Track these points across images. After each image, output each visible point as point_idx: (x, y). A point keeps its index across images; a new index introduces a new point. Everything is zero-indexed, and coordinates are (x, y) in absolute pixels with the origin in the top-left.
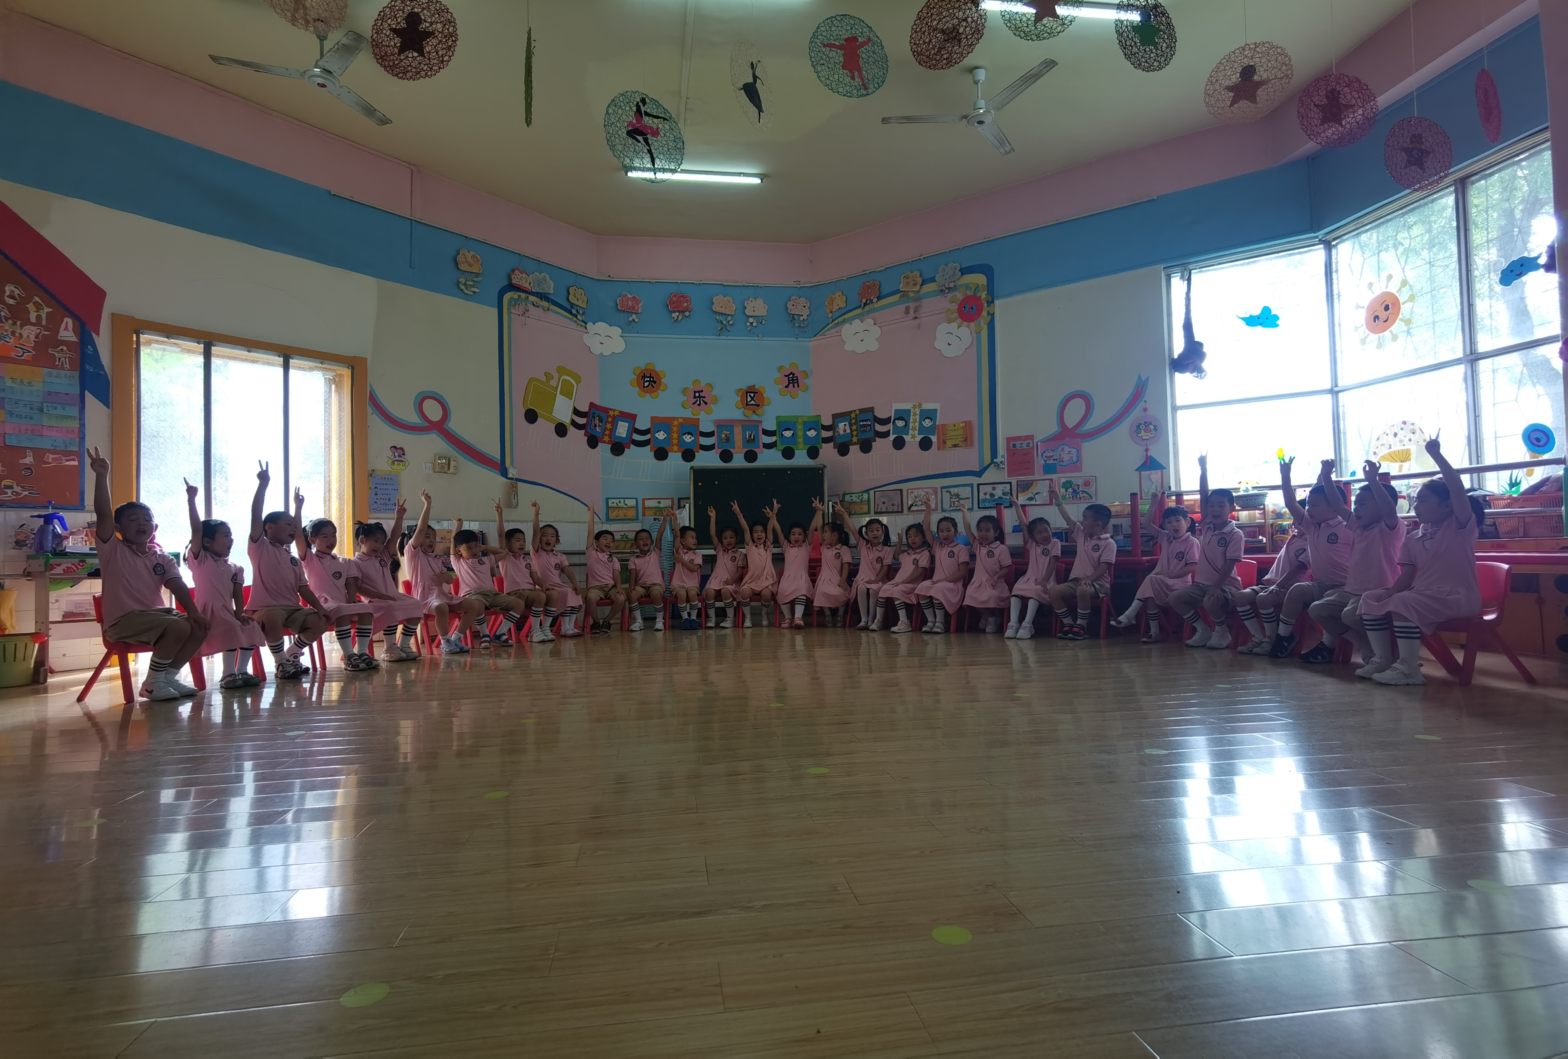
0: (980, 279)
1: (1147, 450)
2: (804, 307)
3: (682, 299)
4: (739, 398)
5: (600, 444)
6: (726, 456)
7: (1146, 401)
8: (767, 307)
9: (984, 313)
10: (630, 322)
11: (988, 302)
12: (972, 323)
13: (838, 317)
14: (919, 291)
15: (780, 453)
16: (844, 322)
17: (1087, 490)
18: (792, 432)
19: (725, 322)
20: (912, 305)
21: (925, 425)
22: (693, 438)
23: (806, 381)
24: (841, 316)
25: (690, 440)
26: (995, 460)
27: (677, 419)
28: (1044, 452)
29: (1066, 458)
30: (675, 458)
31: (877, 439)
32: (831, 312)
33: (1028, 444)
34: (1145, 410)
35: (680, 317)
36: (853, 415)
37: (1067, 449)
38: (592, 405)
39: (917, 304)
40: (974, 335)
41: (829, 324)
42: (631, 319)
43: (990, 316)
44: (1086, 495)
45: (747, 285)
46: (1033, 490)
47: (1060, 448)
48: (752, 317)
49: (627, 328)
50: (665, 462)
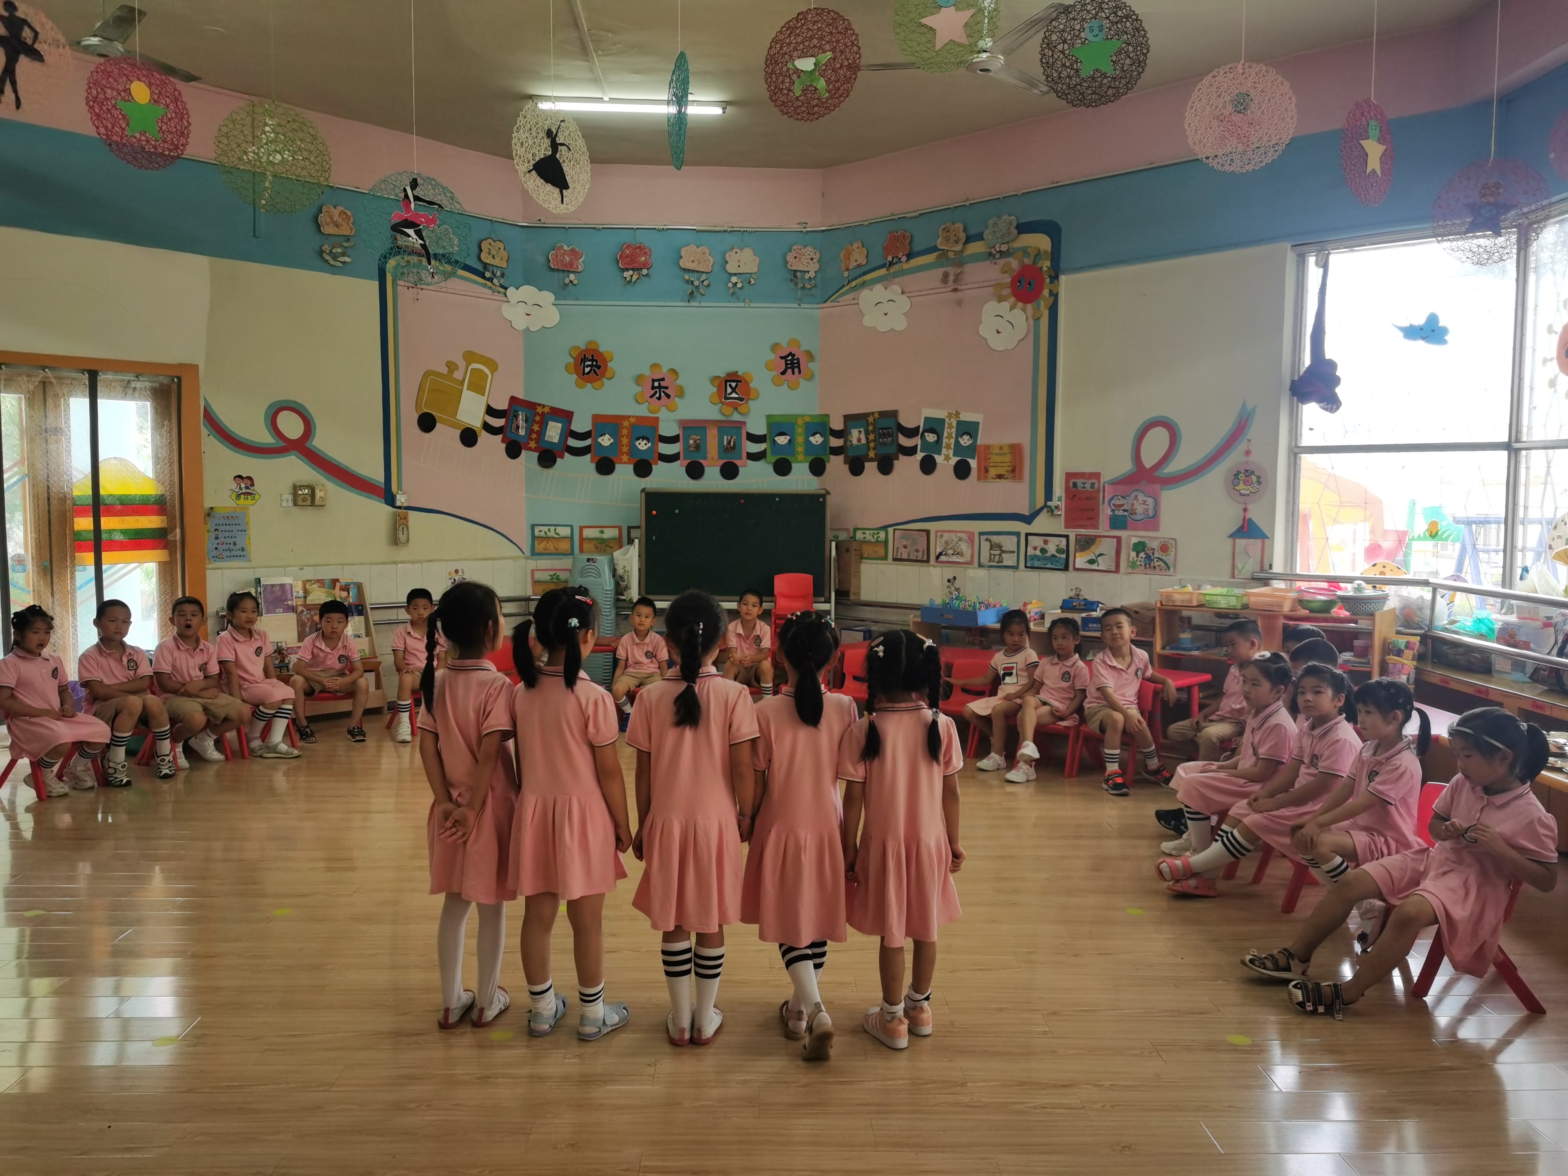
0: (1042, 242)
1: (1245, 510)
2: (812, 259)
3: (638, 251)
4: (715, 389)
5: (523, 452)
6: (695, 471)
7: (1249, 440)
8: (758, 260)
9: (1046, 292)
10: (566, 285)
11: (1050, 276)
12: (1029, 306)
13: (856, 278)
14: (962, 251)
15: (770, 469)
16: (863, 285)
17: (1164, 558)
18: (788, 438)
19: (696, 283)
20: (952, 271)
21: (962, 443)
22: (649, 445)
23: (811, 365)
24: (860, 276)
25: (645, 448)
26: (1049, 503)
27: (629, 417)
28: (1112, 498)
29: (1140, 509)
30: (624, 471)
31: (901, 456)
32: (847, 270)
33: (1093, 485)
34: (1248, 453)
35: (635, 277)
36: (871, 419)
37: (1141, 497)
38: (513, 400)
39: (958, 271)
40: (1031, 321)
41: (843, 286)
42: (567, 281)
43: (1053, 298)
44: (1162, 564)
45: (730, 229)
46: (1097, 549)
47: (1133, 495)
48: (735, 274)
49: (563, 291)
50: (610, 477)
